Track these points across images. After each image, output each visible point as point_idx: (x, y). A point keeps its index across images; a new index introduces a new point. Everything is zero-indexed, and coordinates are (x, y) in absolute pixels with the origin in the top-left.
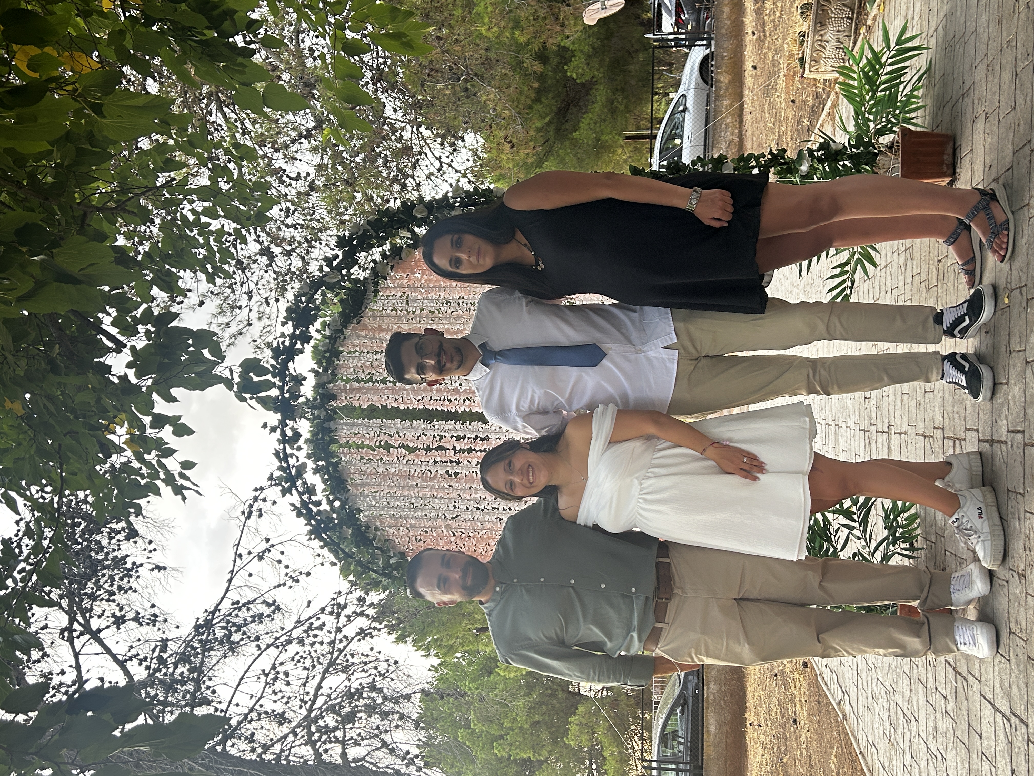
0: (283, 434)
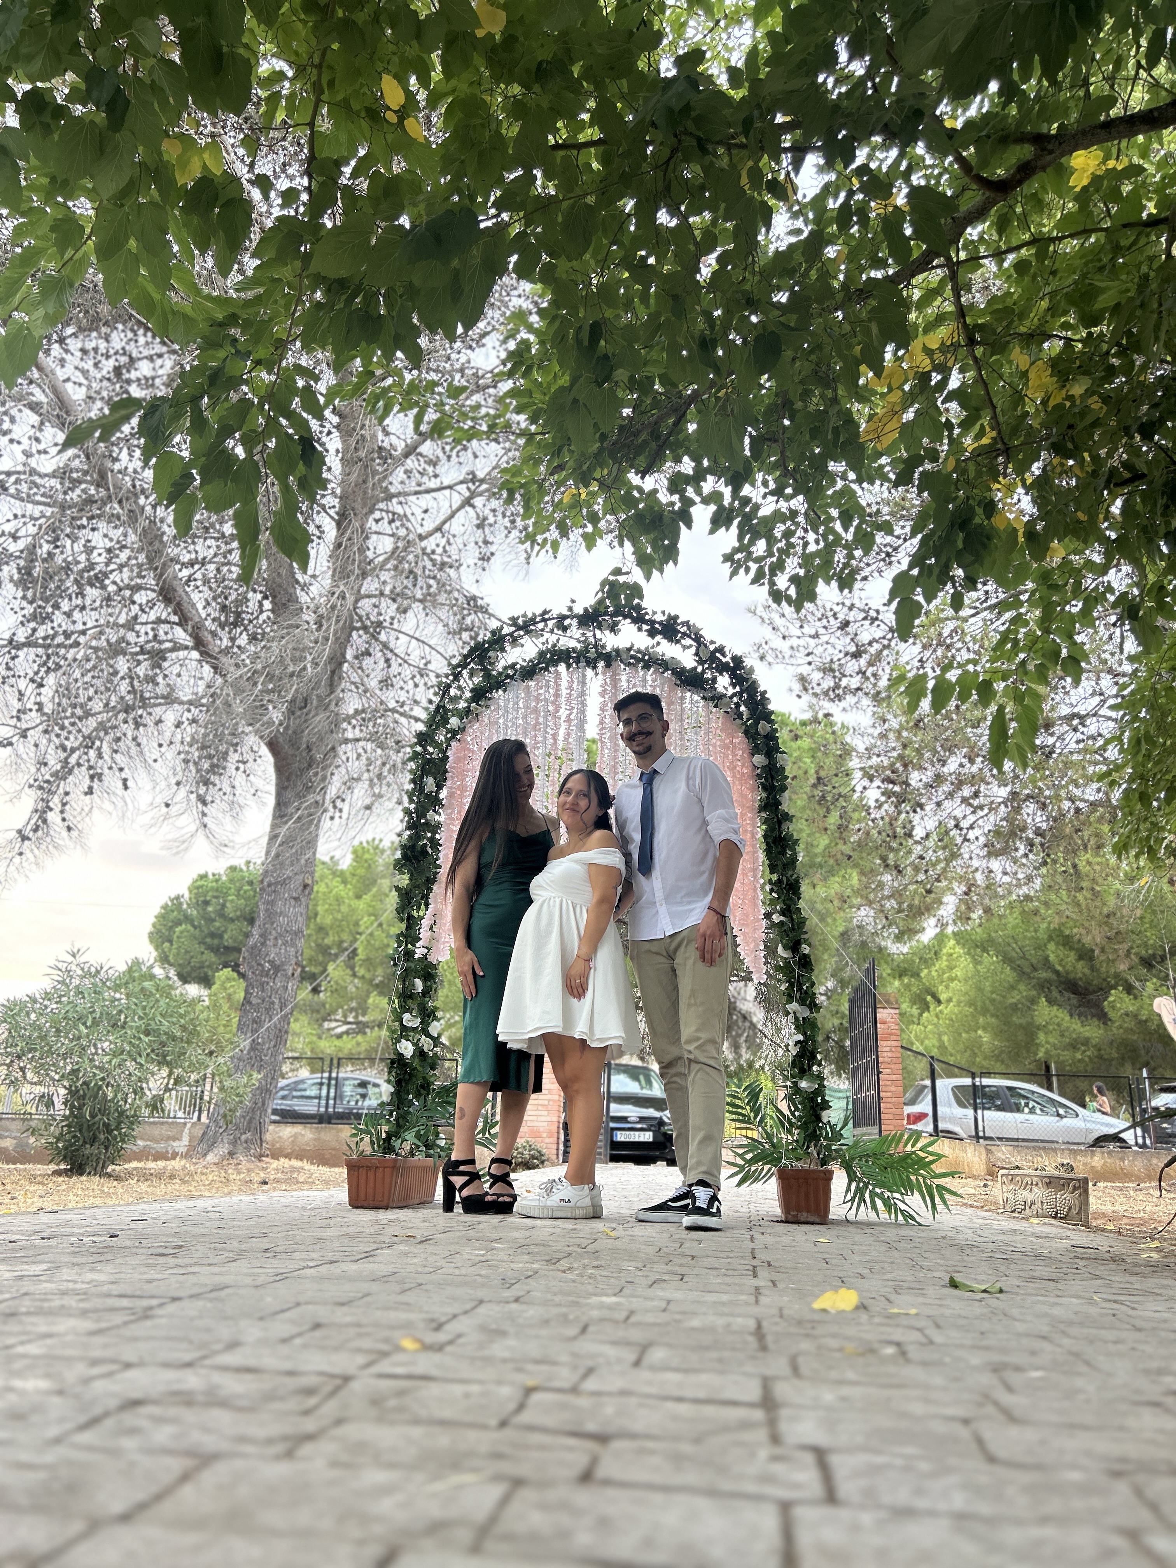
0: (565, 617)
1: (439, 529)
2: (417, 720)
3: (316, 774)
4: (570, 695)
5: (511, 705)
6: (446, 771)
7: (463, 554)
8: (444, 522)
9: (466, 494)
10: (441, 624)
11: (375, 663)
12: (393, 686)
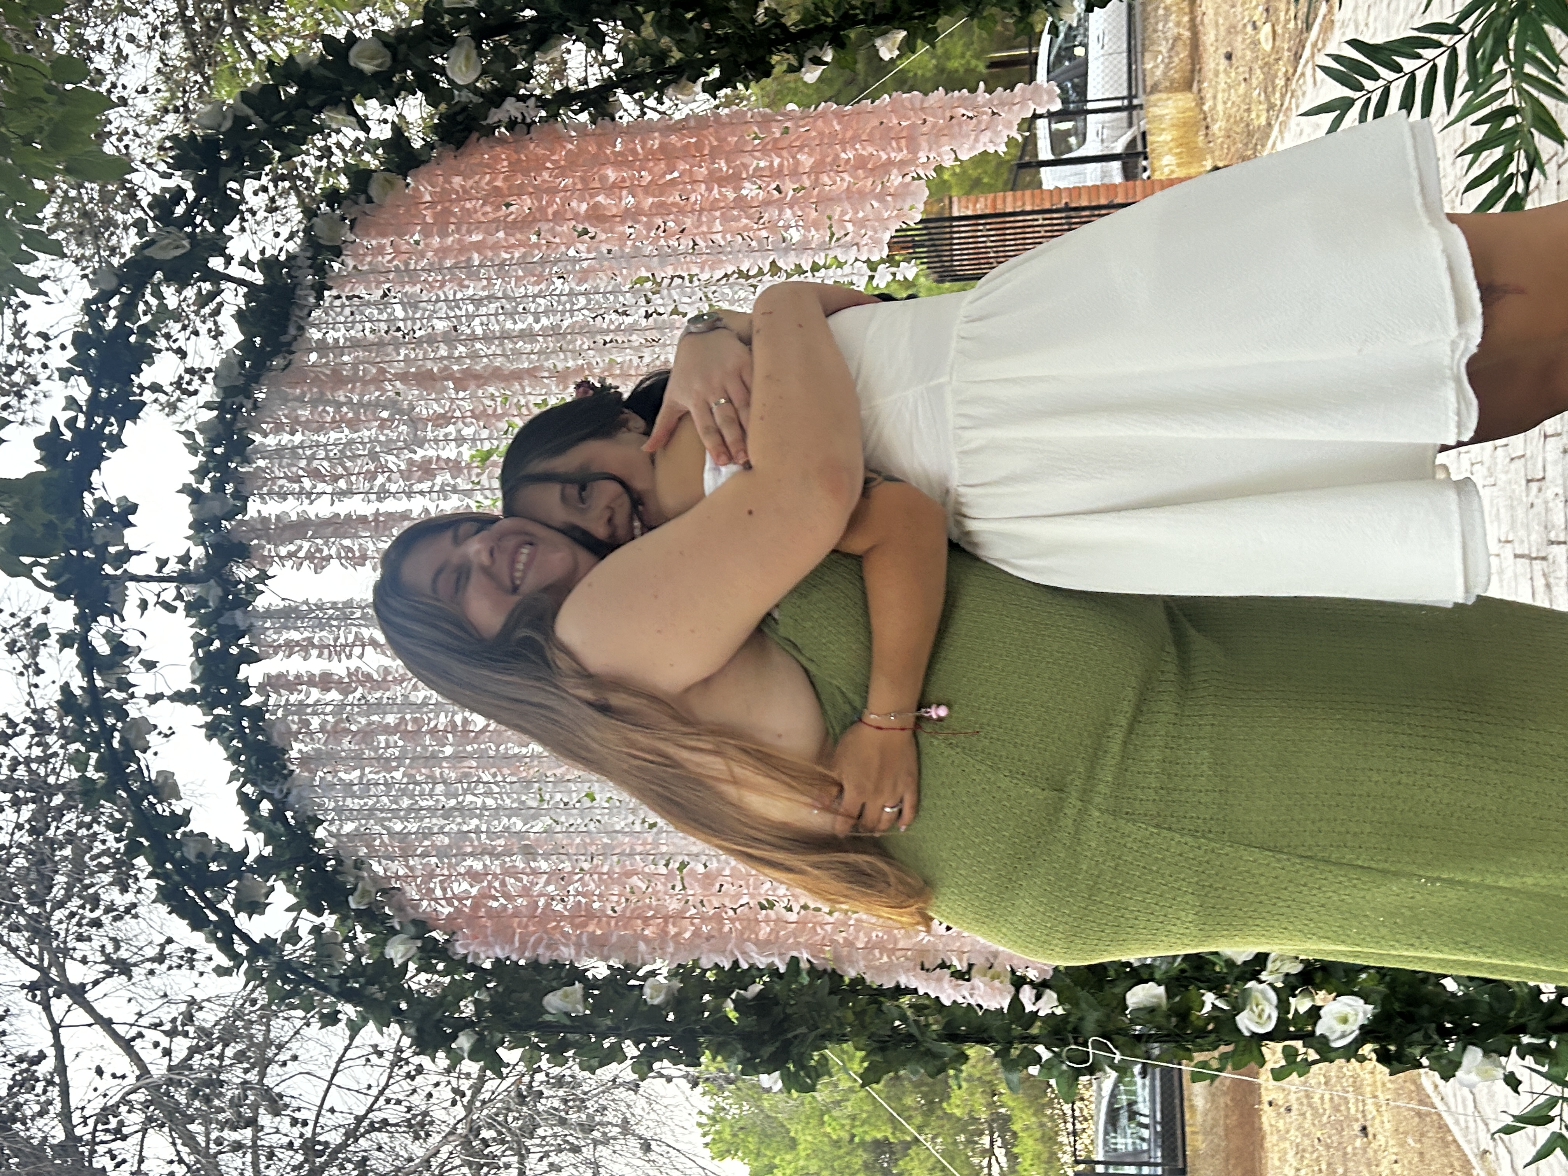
1: (127, 1046)
4: (322, 647)
5: (352, 803)
6: (535, 965)
7: (174, 997)
8: (116, 1037)
9: (66, 1000)
10: (305, 1031)
11: (380, 1149)
12: (425, 1114)
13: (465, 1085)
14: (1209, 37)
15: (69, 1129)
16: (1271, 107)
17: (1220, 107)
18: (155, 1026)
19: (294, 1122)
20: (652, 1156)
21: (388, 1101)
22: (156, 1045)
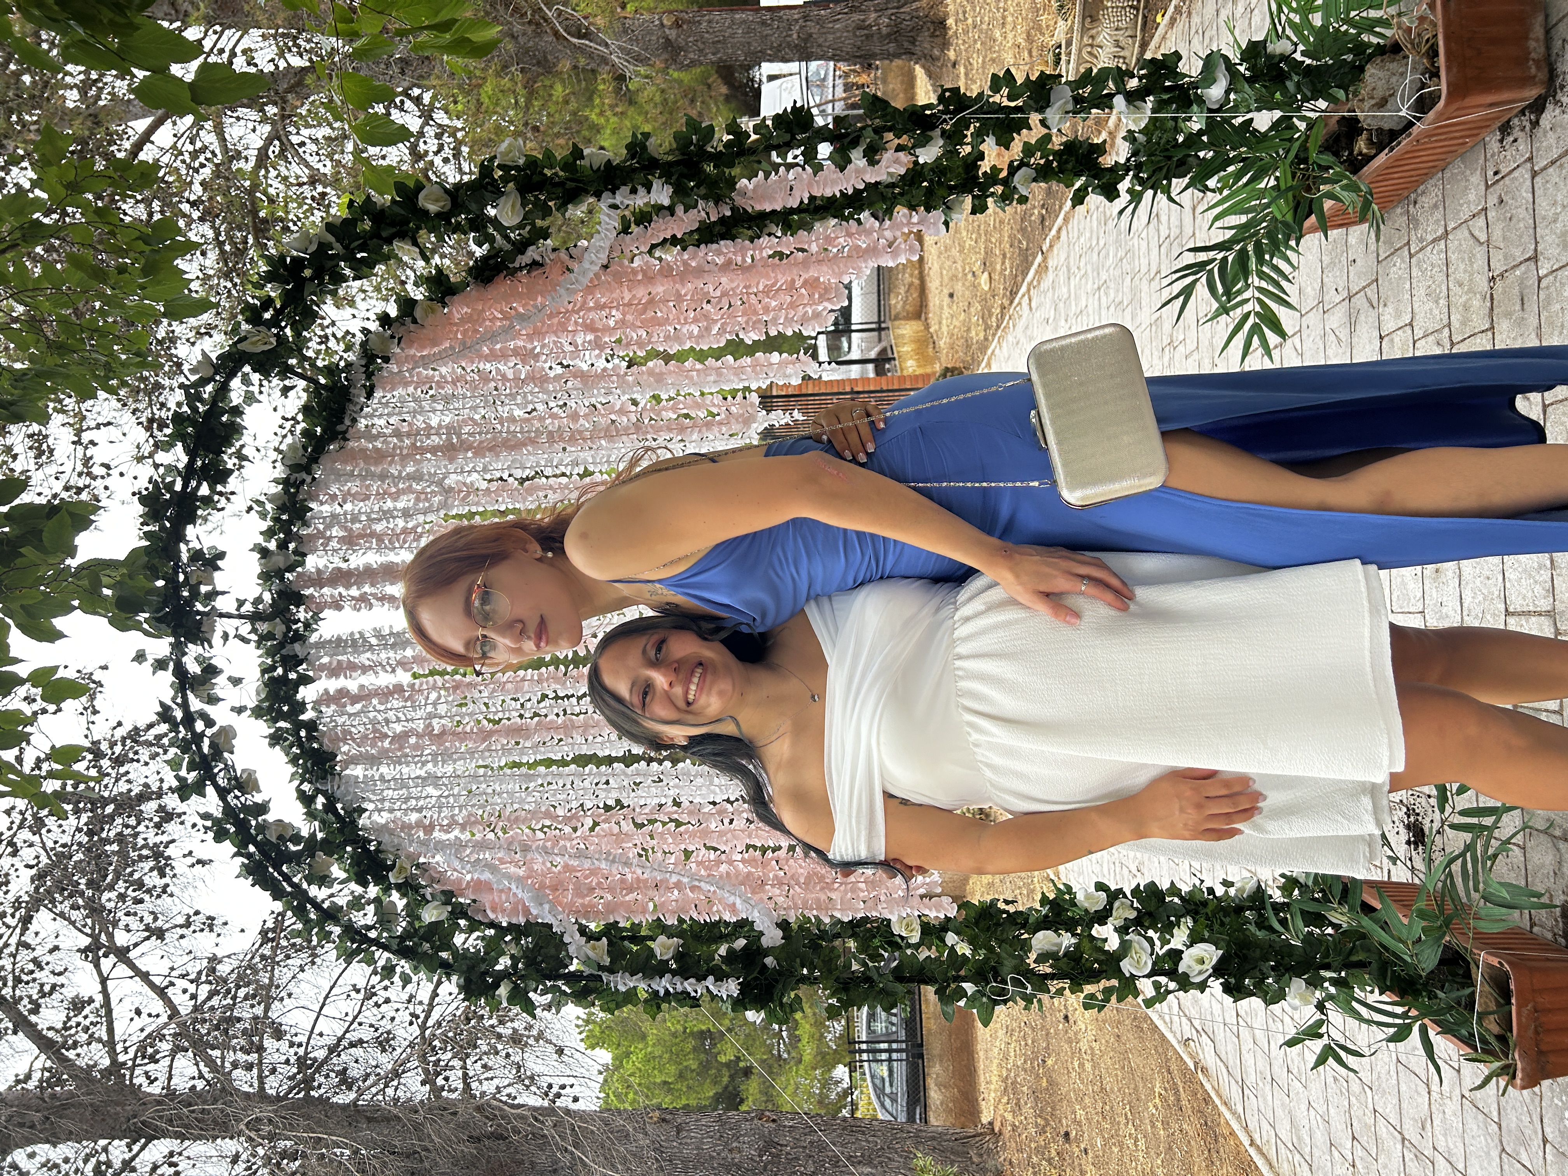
1: (161, 992)
2: (435, 994)
3: (517, 1132)
7: (199, 954)
8: (152, 986)
9: (112, 959)
10: (301, 976)
11: (357, 1061)
12: (389, 1032)
13: (419, 1010)
14: (933, 285)
15: (113, 1054)
16: (987, 327)
17: (944, 329)
18: (183, 976)
19: (292, 1045)
20: (565, 1058)
21: (360, 1024)
22: (185, 991)
